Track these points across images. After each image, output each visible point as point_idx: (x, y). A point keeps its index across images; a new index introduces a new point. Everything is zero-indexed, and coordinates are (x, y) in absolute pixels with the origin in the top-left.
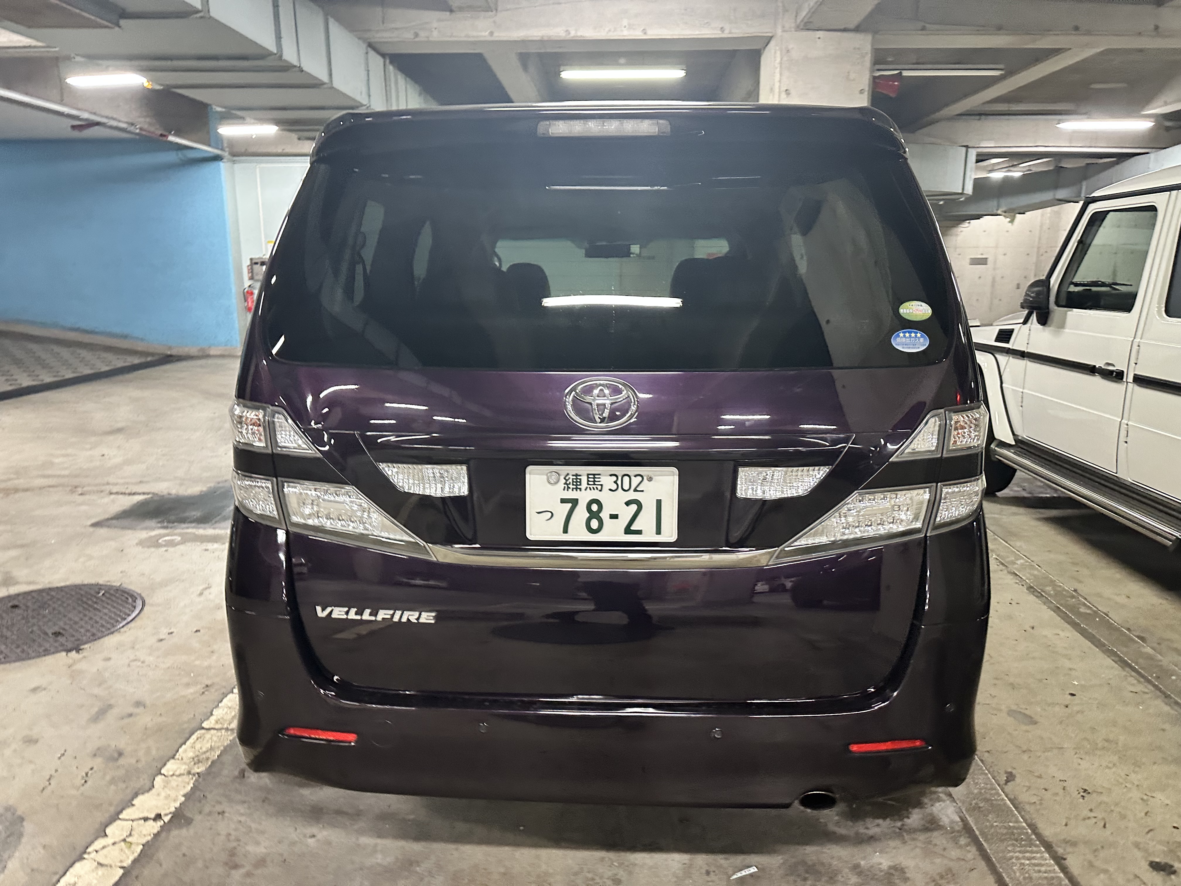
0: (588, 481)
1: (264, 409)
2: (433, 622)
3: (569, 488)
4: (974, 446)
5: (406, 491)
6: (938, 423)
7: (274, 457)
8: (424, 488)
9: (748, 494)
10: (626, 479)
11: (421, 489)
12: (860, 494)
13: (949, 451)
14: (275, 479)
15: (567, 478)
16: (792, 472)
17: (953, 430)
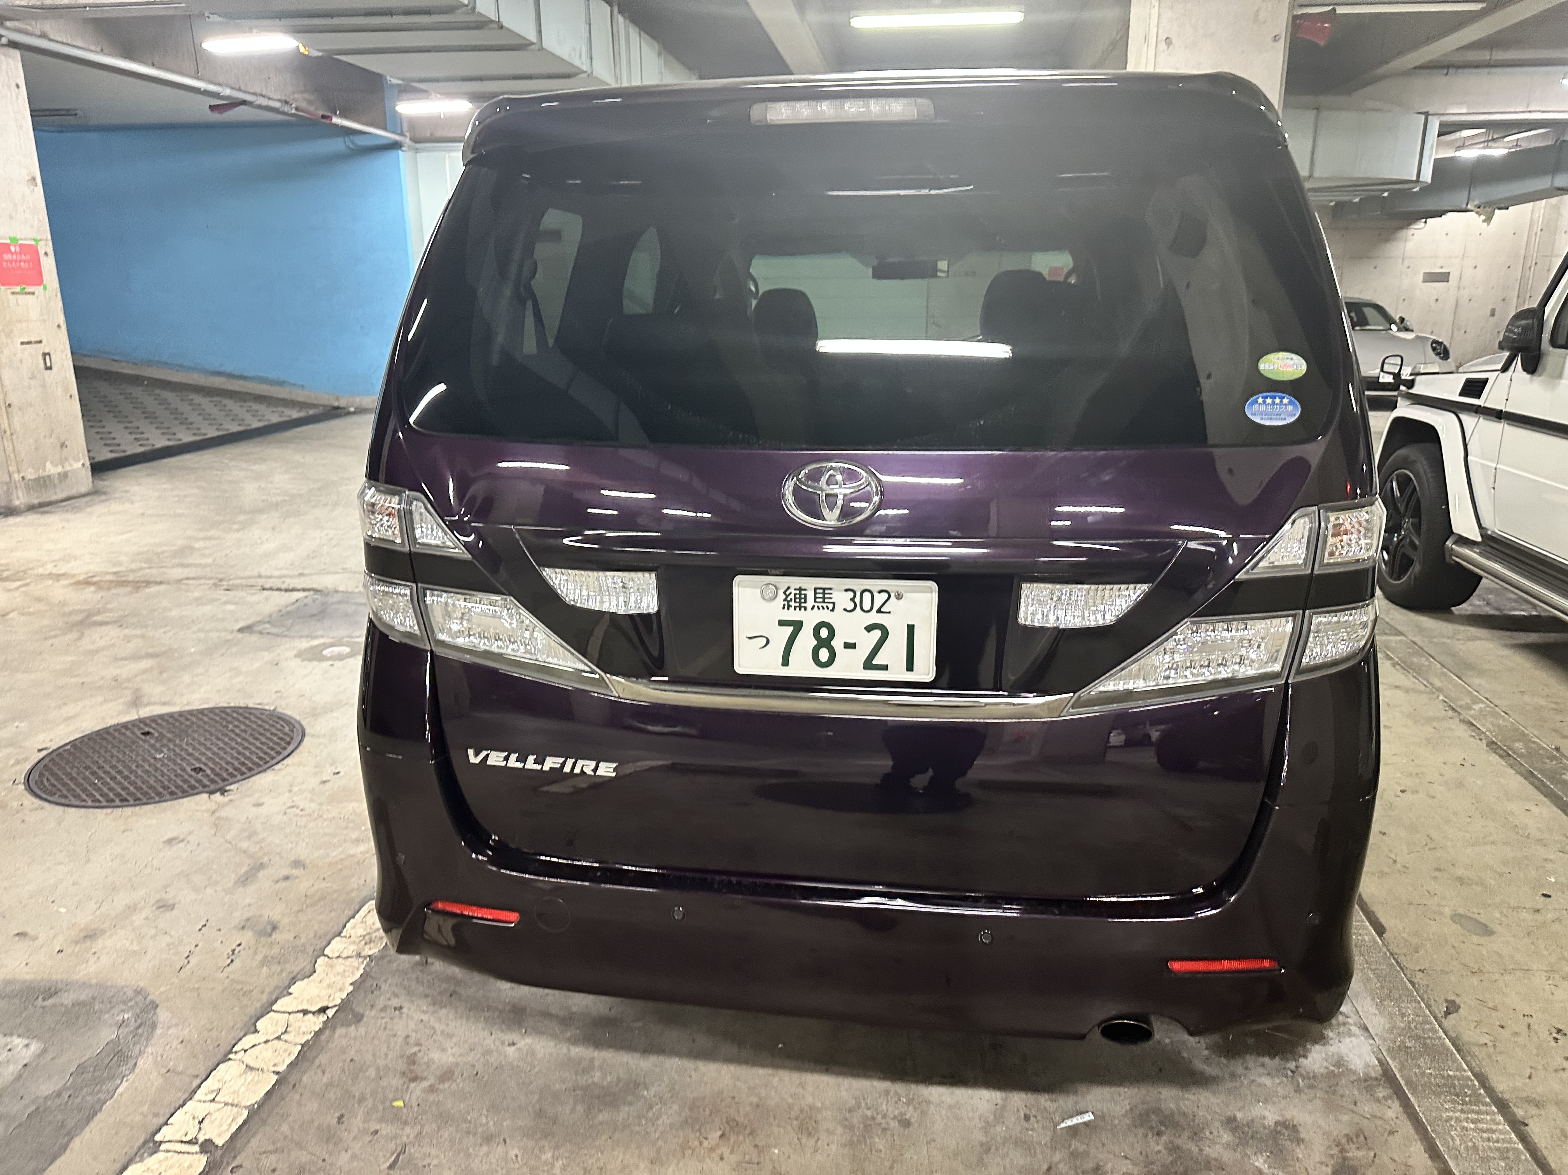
0: (815, 598)
1: (399, 493)
2: (614, 775)
3: (789, 606)
4: (1364, 560)
5: (578, 605)
6: (1308, 527)
7: (412, 556)
8: (602, 602)
9: (1036, 620)
10: (867, 596)
11: (598, 604)
12: (1192, 623)
13: (1322, 565)
14: (414, 585)
15: (788, 593)
16: (1097, 590)
17: (1330, 536)
